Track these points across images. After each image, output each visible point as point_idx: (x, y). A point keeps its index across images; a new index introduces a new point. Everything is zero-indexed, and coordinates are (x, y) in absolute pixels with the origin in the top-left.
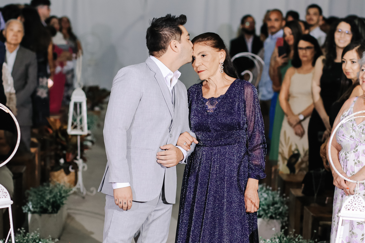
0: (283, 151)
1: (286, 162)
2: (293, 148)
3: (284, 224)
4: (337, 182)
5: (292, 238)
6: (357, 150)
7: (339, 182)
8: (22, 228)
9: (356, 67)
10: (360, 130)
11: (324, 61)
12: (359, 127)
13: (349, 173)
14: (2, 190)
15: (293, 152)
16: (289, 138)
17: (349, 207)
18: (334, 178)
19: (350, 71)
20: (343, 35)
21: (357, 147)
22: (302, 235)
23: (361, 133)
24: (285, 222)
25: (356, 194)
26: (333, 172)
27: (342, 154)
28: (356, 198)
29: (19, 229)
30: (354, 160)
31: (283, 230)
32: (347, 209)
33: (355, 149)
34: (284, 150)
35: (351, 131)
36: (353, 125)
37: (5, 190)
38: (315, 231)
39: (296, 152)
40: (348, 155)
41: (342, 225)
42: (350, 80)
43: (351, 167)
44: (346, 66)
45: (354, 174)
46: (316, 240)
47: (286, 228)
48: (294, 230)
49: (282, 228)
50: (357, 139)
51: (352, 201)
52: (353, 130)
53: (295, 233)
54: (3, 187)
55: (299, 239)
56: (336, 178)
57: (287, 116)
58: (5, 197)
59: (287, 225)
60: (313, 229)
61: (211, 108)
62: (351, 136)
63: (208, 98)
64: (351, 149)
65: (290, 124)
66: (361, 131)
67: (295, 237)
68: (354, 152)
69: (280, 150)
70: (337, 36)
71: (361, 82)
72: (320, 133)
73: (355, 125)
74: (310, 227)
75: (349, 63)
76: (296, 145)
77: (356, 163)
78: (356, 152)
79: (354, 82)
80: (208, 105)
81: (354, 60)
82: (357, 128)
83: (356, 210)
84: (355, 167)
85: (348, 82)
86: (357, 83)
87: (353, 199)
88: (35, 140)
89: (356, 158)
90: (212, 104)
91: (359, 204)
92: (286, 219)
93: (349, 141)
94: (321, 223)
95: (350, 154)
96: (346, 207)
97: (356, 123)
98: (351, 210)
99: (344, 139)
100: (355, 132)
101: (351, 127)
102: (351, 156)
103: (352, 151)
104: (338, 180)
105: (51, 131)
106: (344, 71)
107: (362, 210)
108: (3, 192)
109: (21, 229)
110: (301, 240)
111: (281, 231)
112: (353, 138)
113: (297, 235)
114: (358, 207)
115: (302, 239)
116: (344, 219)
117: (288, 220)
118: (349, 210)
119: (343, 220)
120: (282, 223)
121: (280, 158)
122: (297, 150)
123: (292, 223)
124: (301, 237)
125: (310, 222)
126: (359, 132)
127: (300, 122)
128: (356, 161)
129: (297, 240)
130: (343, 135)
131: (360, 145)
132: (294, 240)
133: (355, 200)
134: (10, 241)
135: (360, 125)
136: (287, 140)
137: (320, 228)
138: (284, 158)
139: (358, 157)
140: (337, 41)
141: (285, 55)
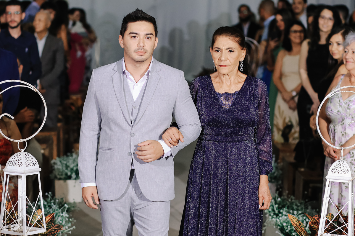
0: (277, 123)
1: (281, 133)
2: (287, 120)
3: (279, 187)
4: (327, 152)
5: (285, 199)
6: (343, 124)
7: (328, 152)
8: (50, 193)
9: (341, 48)
10: (346, 105)
11: (309, 43)
12: (345, 103)
13: (338, 143)
14: (32, 159)
15: (287, 124)
16: (283, 112)
17: (334, 171)
18: (324, 149)
19: (336, 52)
20: (326, 21)
21: (343, 120)
22: (294, 196)
23: (347, 109)
24: (280, 185)
25: (341, 159)
26: (323, 143)
27: (331, 127)
28: (341, 163)
29: (46, 194)
30: (342, 132)
31: (278, 192)
32: (333, 172)
33: (342, 122)
34: (279, 122)
35: (338, 106)
36: (340, 101)
37: (35, 159)
38: (306, 192)
39: (289, 124)
40: (336, 128)
41: (329, 187)
42: (336, 60)
43: (339, 138)
44: (332, 47)
45: (341, 144)
46: (307, 200)
47: (280, 190)
48: (287, 192)
49: (277, 190)
50: (344, 114)
51: (337, 165)
52: (340, 105)
53: (288, 194)
54: (32, 157)
55: (292, 199)
56: (326, 148)
57: (281, 93)
58: (35, 165)
59: (281, 188)
60: (304, 191)
61: (226, 104)
62: (338, 111)
63: (222, 93)
64: (339, 123)
65: (285, 100)
66: (347, 107)
67: (288, 197)
68: (341, 125)
69: (275, 122)
70: (321, 22)
71: (345, 62)
72: (308, 106)
73: (341, 101)
74: (301, 189)
75: (335, 45)
76: (290, 118)
77: (343, 135)
78: (343, 125)
79: (339, 61)
80: (223, 100)
81: (340, 43)
82: (343, 104)
83: (341, 173)
84: (343, 138)
85: (334, 62)
86: (342, 63)
87: (338, 163)
88: (60, 116)
89: (343, 130)
90: (227, 99)
91: (343, 167)
92: (280, 182)
93: (336, 115)
94: (311, 185)
95: (338, 127)
96: (332, 170)
97: (342, 99)
98: (337, 173)
99: (332, 113)
100: (341, 107)
101: (338, 102)
102: (339, 129)
103: (340, 124)
104: (327, 150)
105: (73, 108)
106: (331, 52)
107: (346, 173)
108: (32, 161)
109: (48, 193)
110: (293, 201)
111: (276, 193)
112: (340, 113)
113: (289, 196)
114: (343, 171)
115: (294, 199)
116: (331, 180)
117: (282, 183)
118: (335, 173)
119: (329, 182)
120: (277, 186)
121: (275, 130)
122: (290, 121)
123: (286, 186)
124: (293, 198)
125: (301, 184)
126: (344, 107)
127: (293, 98)
128: (343, 133)
129: (290, 200)
130: (331, 110)
131: (346, 119)
132: (288, 200)
133: (340, 164)
134: (39, 204)
135: (346, 101)
136: (281, 114)
137: (310, 190)
138: (279, 129)
139: (345, 129)
140: (321, 26)
141: (276, 39)
